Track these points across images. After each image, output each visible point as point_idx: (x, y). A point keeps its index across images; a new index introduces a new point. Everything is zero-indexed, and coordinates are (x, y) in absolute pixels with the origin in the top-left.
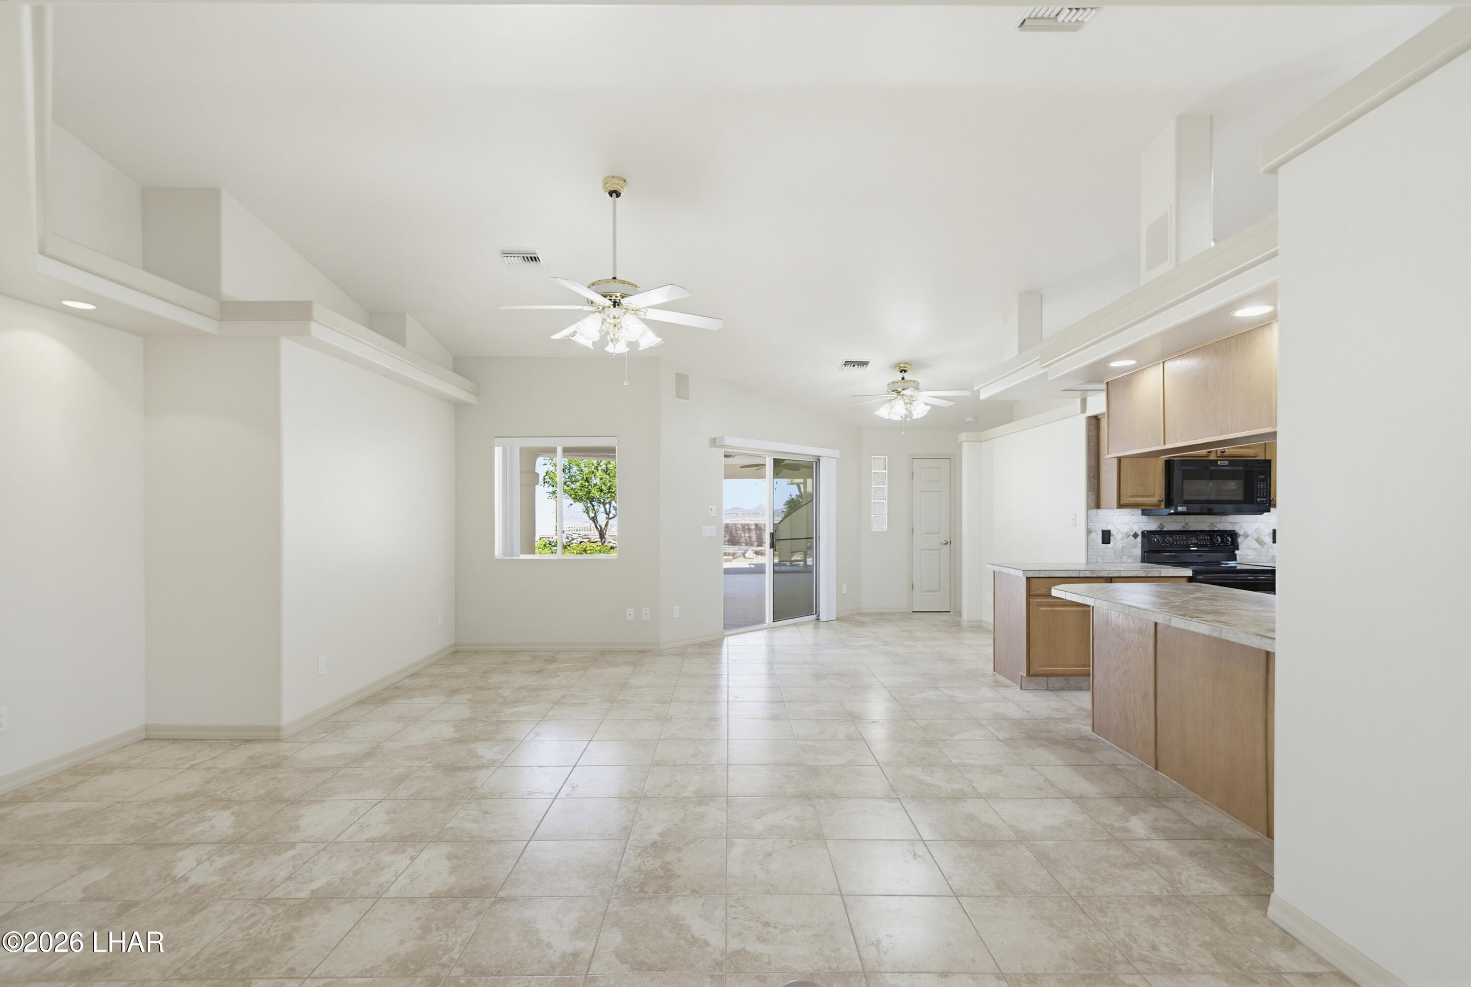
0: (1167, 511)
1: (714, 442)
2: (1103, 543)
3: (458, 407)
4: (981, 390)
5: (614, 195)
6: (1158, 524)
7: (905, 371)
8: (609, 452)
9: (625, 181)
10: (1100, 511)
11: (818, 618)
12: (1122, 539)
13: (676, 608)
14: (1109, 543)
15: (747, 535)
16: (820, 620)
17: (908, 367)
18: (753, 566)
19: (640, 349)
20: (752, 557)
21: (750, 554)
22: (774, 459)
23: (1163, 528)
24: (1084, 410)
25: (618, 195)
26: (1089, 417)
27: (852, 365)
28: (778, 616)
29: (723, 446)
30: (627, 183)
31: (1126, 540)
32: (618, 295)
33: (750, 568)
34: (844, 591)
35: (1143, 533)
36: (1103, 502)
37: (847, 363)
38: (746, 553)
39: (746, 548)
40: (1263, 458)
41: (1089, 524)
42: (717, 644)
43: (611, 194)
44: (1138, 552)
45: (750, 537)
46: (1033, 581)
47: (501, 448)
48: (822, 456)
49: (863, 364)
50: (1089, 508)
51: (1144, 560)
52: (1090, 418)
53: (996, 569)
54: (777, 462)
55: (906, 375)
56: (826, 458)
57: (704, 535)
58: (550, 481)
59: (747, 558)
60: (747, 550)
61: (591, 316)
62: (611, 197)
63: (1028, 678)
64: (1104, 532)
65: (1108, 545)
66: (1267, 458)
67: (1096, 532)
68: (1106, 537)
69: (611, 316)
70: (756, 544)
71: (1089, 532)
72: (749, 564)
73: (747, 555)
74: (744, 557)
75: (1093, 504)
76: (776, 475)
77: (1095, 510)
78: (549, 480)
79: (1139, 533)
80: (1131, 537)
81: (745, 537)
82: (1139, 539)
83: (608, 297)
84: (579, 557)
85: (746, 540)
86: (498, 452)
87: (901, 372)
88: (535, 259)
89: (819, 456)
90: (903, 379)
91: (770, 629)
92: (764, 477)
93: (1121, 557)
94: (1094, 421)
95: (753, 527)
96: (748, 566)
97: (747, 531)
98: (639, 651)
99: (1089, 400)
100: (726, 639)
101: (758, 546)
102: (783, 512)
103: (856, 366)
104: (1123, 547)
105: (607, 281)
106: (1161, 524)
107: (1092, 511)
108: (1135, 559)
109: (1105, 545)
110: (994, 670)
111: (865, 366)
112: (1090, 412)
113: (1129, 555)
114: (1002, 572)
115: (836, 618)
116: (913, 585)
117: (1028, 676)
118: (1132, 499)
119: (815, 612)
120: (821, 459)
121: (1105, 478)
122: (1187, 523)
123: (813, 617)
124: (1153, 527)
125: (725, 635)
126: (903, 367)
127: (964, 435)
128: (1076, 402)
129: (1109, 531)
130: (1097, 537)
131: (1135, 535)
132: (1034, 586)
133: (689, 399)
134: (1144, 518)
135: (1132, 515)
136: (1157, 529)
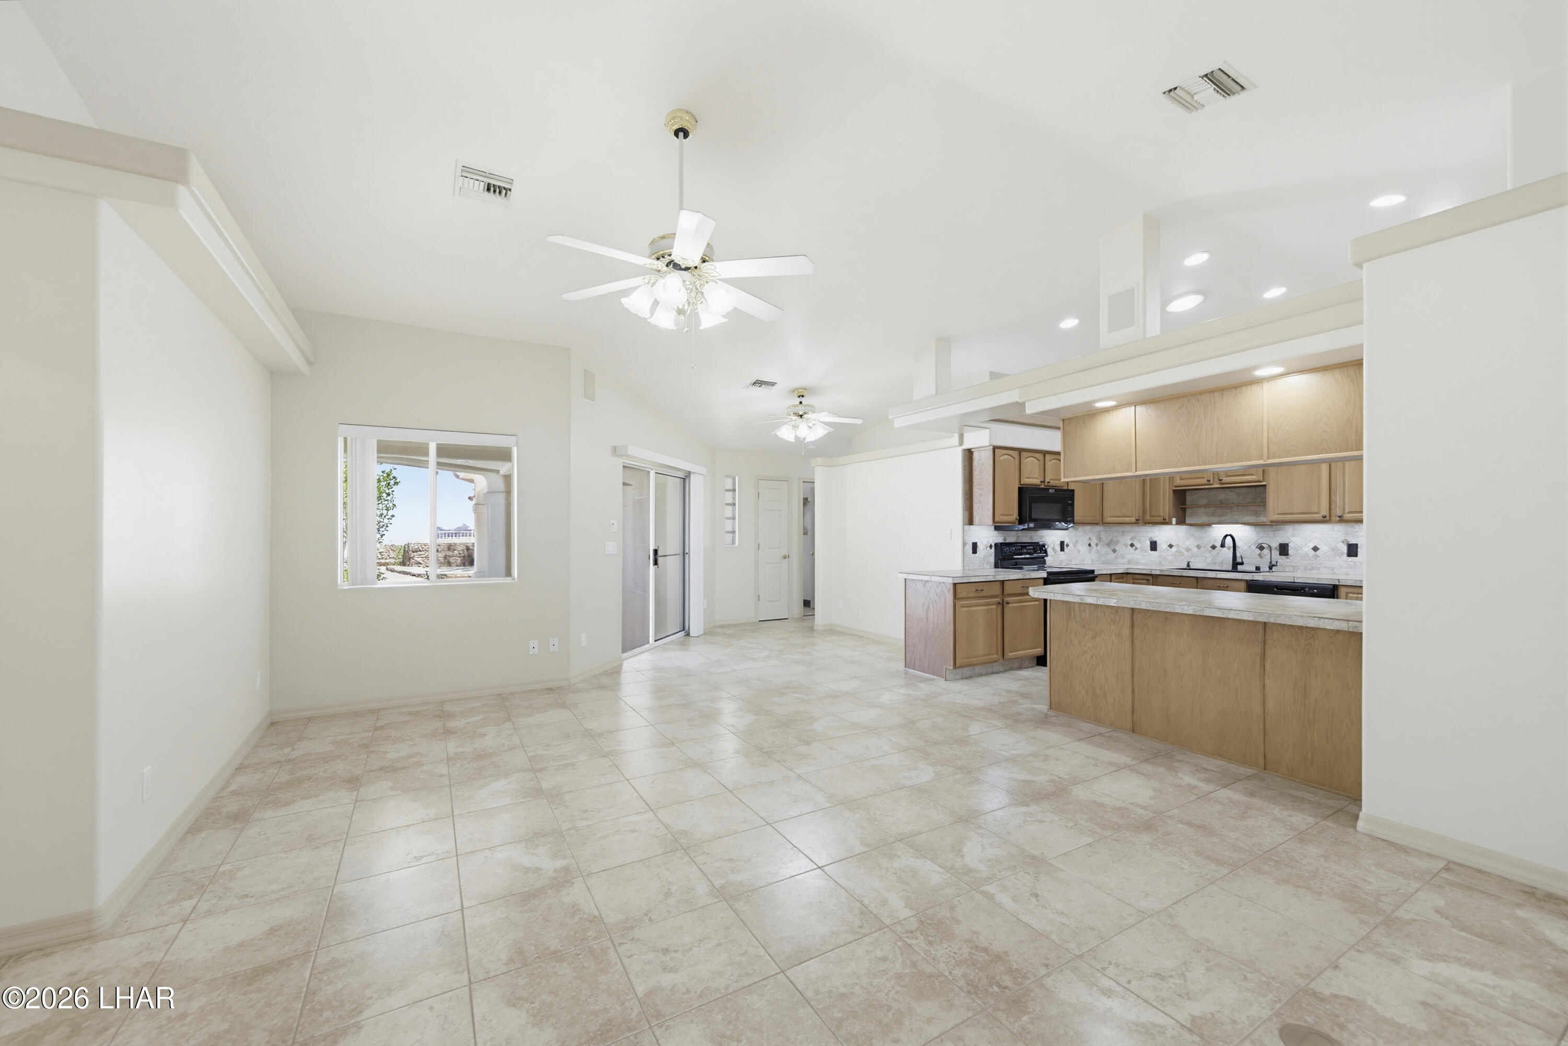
0: (1021, 527)
1: (615, 450)
2: (973, 553)
3: (276, 376)
4: (895, 420)
5: (681, 134)
6: (1003, 538)
7: (803, 396)
9: (694, 120)
10: (972, 527)
12: (984, 550)
13: (583, 636)
14: (976, 553)
16: (691, 635)
17: (805, 393)
22: (656, 473)
23: (1005, 541)
24: (961, 443)
25: (686, 135)
28: (659, 636)
30: (696, 123)
35: (996, 545)
36: (976, 519)
37: (756, 382)
40: (1066, 488)
41: (965, 538)
42: (616, 671)
43: (676, 134)
44: (992, 559)
48: (694, 473)
49: (770, 384)
50: (964, 524)
51: (996, 566)
52: (965, 450)
53: (906, 576)
55: (802, 399)
56: (696, 474)
57: (607, 551)
62: (678, 137)
63: (955, 670)
64: (973, 544)
66: (1069, 488)
67: (969, 544)
68: (975, 547)
71: (964, 544)
75: (967, 521)
79: (993, 545)
80: (989, 548)
82: (993, 548)
87: (799, 397)
88: (505, 191)
89: (690, 472)
90: (801, 403)
91: (653, 649)
93: (983, 564)
94: (967, 452)
98: (547, 689)
99: (965, 435)
100: (624, 663)
104: (984, 556)
106: (1005, 538)
107: (967, 527)
108: (990, 565)
109: (974, 555)
110: (906, 667)
111: (771, 387)
112: (966, 446)
113: (988, 563)
114: (917, 580)
115: (702, 633)
116: (759, 595)
117: (954, 669)
118: (1001, 517)
119: (684, 630)
120: (692, 477)
121: (978, 500)
122: (1018, 537)
123: (682, 633)
124: (1000, 540)
125: (623, 658)
126: (802, 392)
127: (819, 460)
128: (956, 436)
129: (976, 543)
130: (969, 548)
131: (991, 547)
132: (958, 591)
133: (593, 400)
134: (996, 532)
135: (990, 530)
136: (1003, 541)
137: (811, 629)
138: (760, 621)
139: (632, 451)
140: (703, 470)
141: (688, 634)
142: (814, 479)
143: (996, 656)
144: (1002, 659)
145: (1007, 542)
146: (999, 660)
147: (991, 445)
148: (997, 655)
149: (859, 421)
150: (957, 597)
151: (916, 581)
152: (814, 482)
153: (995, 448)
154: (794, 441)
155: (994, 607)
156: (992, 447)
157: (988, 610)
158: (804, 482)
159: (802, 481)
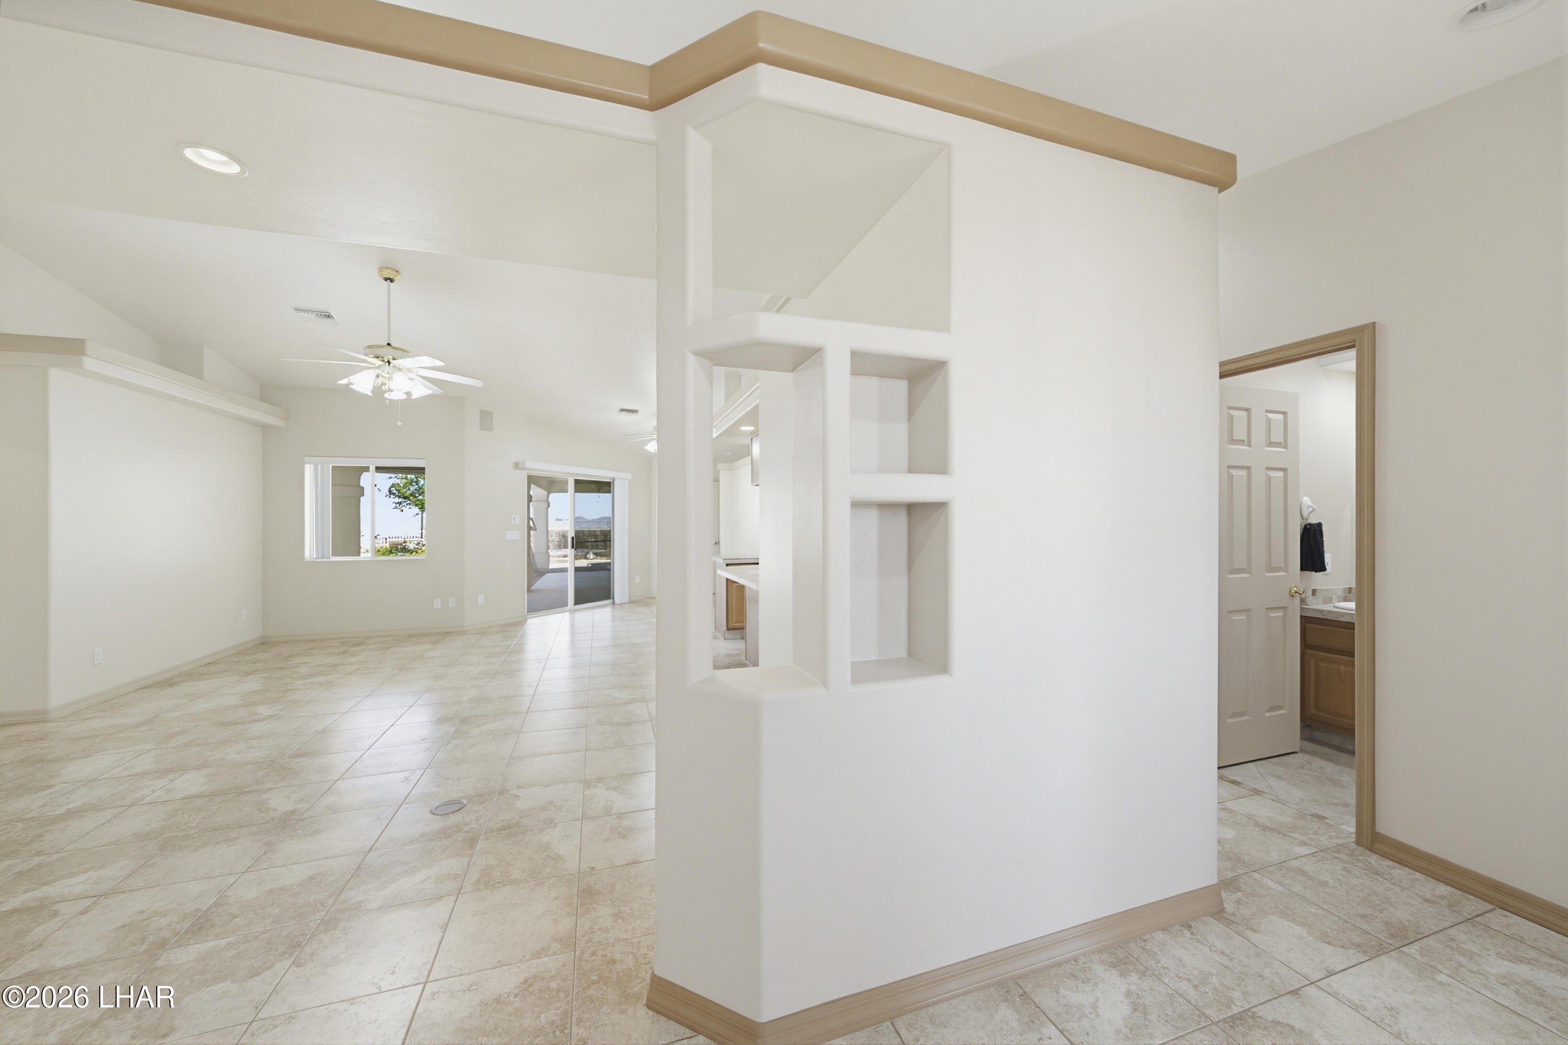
1: (517, 465)
3: (265, 428)
5: (389, 281)
8: (420, 471)
9: (397, 272)
11: (614, 602)
13: (481, 598)
16: (616, 603)
19: (413, 397)
22: (576, 480)
25: (392, 281)
27: (626, 412)
28: (578, 601)
29: (524, 469)
30: (400, 273)
32: (391, 357)
34: (637, 579)
37: (622, 410)
42: (522, 623)
43: (386, 279)
47: (312, 465)
48: (614, 478)
49: (634, 412)
54: (577, 482)
56: (618, 479)
57: (507, 539)
58: (397, 492)
61: (365, 371)
62: (386, 282)
69: (386, 372)
76: (577, 490)
78: (394, 491)
83: (381, 359)
84: (383, 558)
86: (308, 470)
88: (329, 316)
89: (611, 478)
91: (572, 612)
92: (566, 491)
98: (442, 633)
100: (528, 620)
103: (629, 413)
105: (381, 347)
115: (627, 602)
125: (529, 618)
133: (493, 431)
140: (628, 476)
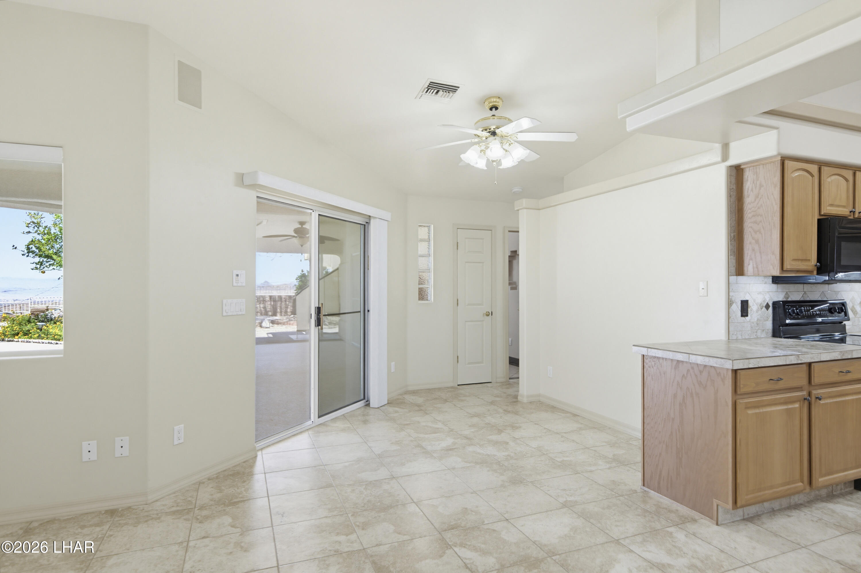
0: (815, 278)
2: (742, 316)
4: (627, 120)
6: (784, 294)
7: (496, 107)
10: (740, 278)
11: (368, 402)
12: (757, 311)
14: (747, 316)
15: (262, 306)
16: (371, 405)
17: (500, 104)
18: (271, 336)
20: (268, 326)
21: (266, 323)
22: (320, 215)
23: (788, 298)
24: (725, 157)
26: (730, 166)
27: (436, 91)
31: (760, 312)
33: (269, 337)
35: (775, 304)
36: (749, 266)
37: (431, 86)
38: (262, 322)
39: (262, 317)
41: (731, 294)
44: (769, 325)
45: (265, 308)
46: (741, 374)
49: (451, 90)
50: (729, 275)
51: (776, 334)
52: (730, 169)
53: (644, 351)
55: (495, 112)
56: (378, 219)
59: (263, 327)
60: (264, 320)
63: (735, 510)
64: (742, 302)
65: (746, 318)
67: (736, 303)
68: (745, 306)
70: (270, 313)
71: (730, 303)
72: (267, 334)
73: (264, 324)
74: (261, 326)
75: (733, 270)
77: (735, 277)
79: (771, 304)
80: (764, 309)
81: (260, 307)
82: (771, 309)
85: (261, 310)
87: (491, 108)
89: (370, 216)
90: (493, 115)
91: (316, 429)
93: (756, 332)
94: (736, 171)
95: (268, 299)
96: (266, 336)
97: (262, 302)
99: (733, 144)
101: (272, 316)
102: (295, 285)
103: (441, 93)
104: (758, 320)
106: (787, 293)
107: (733, 278)
108: (767, 333)
109: (743, 318)
110: (644, 486)
111: (451, 94)
112: (733, 161)
113: (763, 331)
114: (663, 358)
115: (386, 403)
116: (458, 357)
117: (733, 509)
118: (794, 263)
119: (364, 399)
120: (372, 221)
121: (753, 238)
122: (805, 293)
123: (361, 404)
124: (780, 297)
125: (257, 449)
126: (495, 101)
127: (524, 202)
128: (718, 147)
129: (747, 301)
130: (737, 308)
131: (767, 307)
132: (742, 382)
133: (200, 108)
134: (774, 286)
135: (766, 283)
136: (785, 300)
137: (515, 399)
138: (458, 385)
139: (263, 179)
140: (387, 215)
141: (368, 405)
142: (518, 228)
143: (801, 484)
144: (808, 487)
145: (789, 299)
146: (805, 489)
147: (779, 154)
148: (803, 482)
149: (571, 138)
150: (739, 392)
151: (661, 361)
152: (518, 232)
153: (784, 160)
154: (486, 168)
155: (797, 405)
156: (779, 158)
157: (787, 410)
158: (509, 231)
159: (507, 231)
